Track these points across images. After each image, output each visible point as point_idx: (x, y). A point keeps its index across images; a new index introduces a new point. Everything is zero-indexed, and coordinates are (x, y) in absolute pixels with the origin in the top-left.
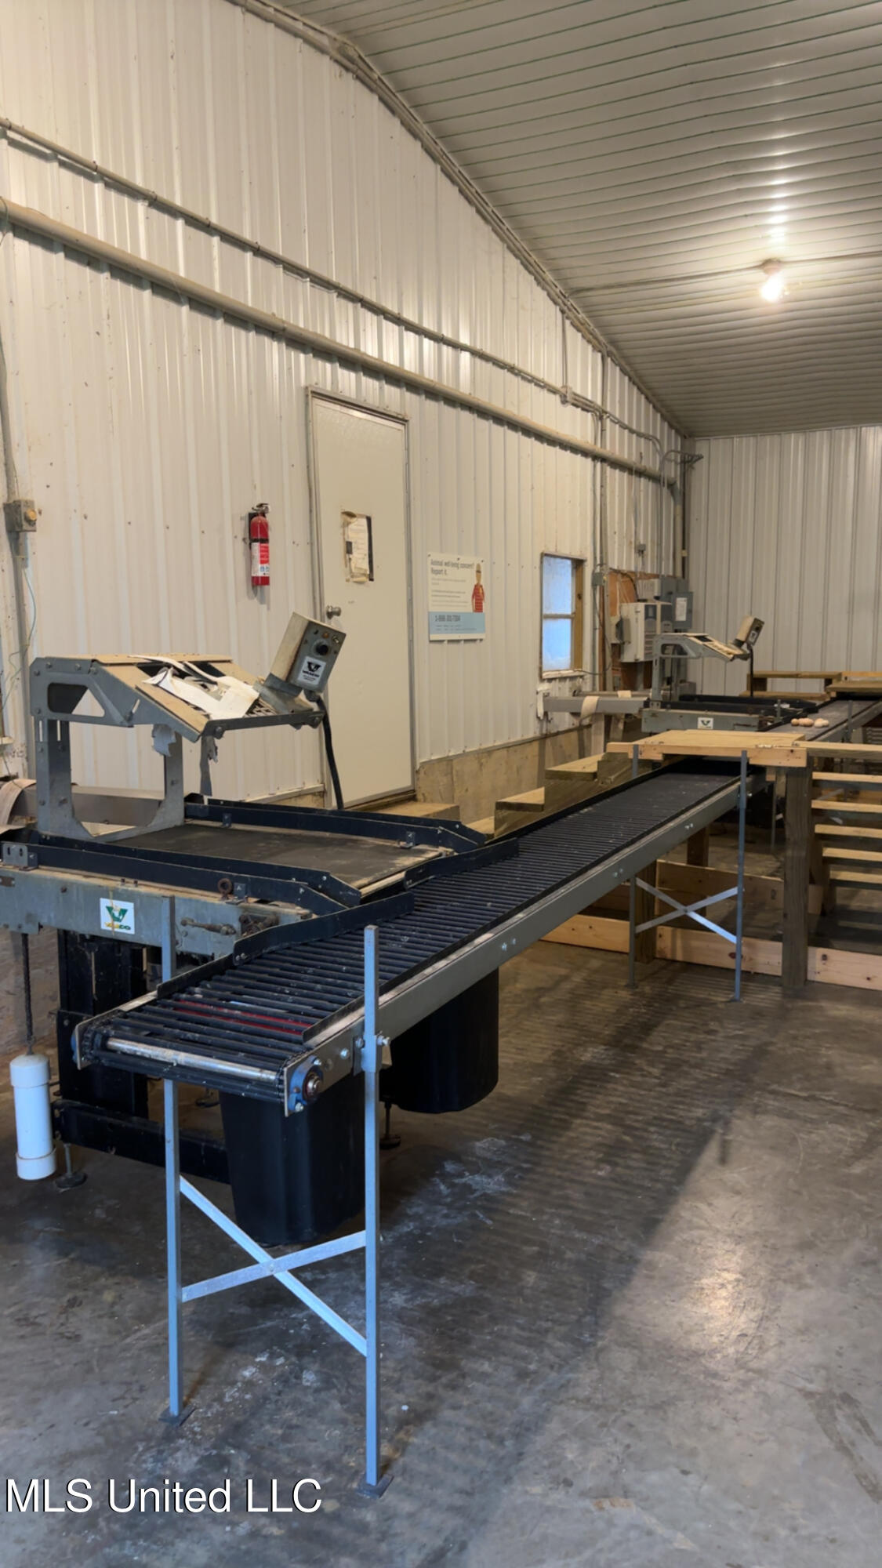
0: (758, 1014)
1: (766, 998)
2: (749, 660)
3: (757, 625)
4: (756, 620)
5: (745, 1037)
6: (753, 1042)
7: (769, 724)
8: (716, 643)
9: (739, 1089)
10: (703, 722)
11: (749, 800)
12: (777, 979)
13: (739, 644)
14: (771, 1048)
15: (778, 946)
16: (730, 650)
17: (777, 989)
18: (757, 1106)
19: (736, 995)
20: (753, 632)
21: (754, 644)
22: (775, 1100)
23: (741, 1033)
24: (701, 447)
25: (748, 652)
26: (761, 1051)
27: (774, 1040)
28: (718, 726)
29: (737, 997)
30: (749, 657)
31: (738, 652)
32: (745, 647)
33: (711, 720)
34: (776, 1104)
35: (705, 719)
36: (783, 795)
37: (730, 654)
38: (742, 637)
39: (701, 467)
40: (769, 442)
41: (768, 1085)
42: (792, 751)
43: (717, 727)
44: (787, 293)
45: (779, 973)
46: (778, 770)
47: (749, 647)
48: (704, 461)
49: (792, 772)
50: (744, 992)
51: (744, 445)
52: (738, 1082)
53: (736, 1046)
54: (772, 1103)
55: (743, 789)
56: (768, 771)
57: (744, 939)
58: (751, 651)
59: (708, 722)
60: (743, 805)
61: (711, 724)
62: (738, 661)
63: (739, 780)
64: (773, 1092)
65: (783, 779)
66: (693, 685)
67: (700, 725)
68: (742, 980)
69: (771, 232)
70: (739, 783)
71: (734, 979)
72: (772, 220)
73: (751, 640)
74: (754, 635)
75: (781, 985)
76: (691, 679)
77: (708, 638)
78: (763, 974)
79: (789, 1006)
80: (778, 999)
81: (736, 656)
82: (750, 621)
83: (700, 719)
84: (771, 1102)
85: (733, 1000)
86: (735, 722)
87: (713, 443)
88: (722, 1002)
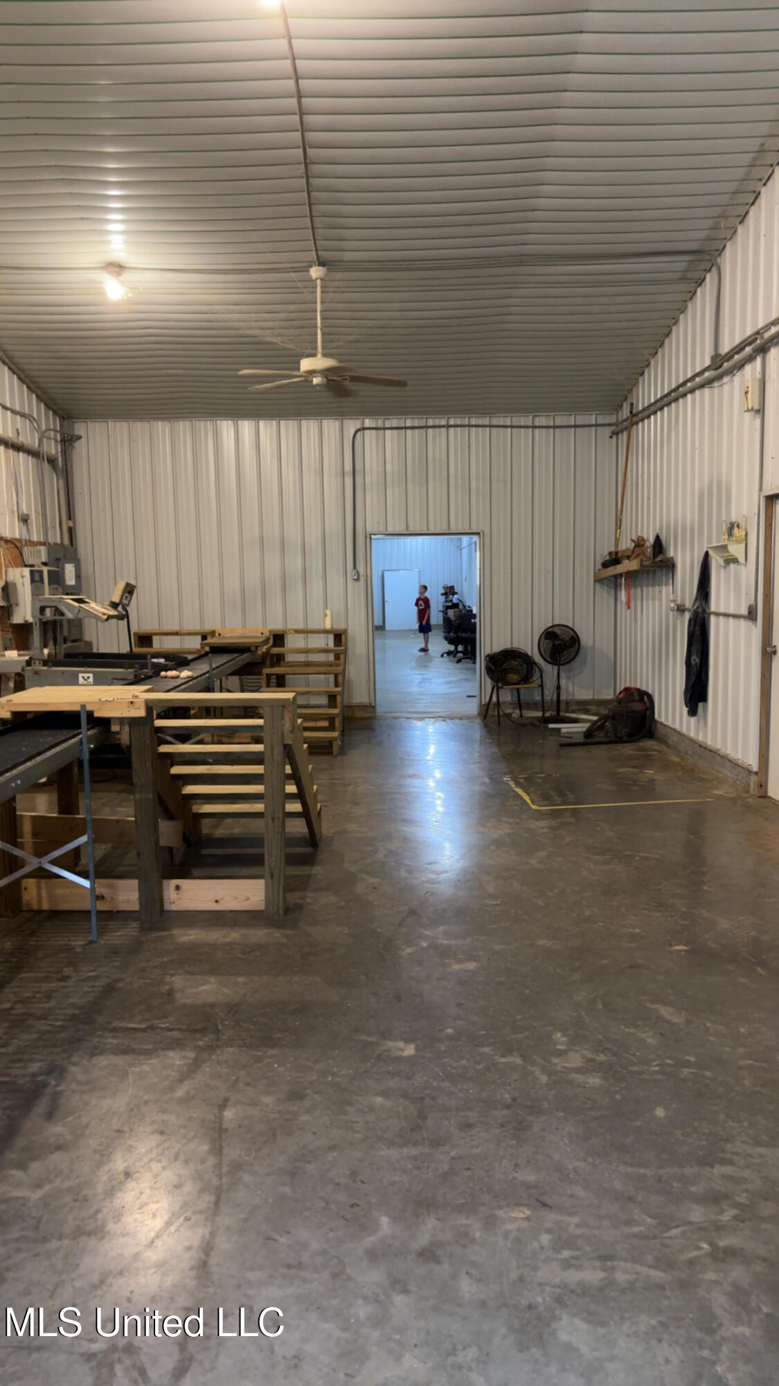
0: (114, 951)
1: (121, 935)
2: (126, 620)
3: (130, 589)
4: (128, 585)
5: (96, 978)
6: (103, 982)
7: (143, 676)
8: (93, 605)
9: (81, 1033)
10: (83, 677)
11: (92, 752)
12: (136, 915)
13: (114, 605)
14: (120, 985)
15: (134, 883)
16: (105, 611)
17: (135, 924)
18: (95, 1047)
19: (93, 937)
20: (126, 594)
21: (128, 605)
22: (113, 1037)
23: (93, 974)
24: (80, 428)
25: (124, 613)
26: (109, 990)
27: (125, 976)
28: (98, 682)
29: (95, 939)
30: (124, 616)
31: (112, 612)
32: (120, 608)
33: (91, 675)
34: (115, 1041)
35: (86, 675)
36: (128, 743)
37: (104, 614)
38: (116, 599)
39: (80, 446)
40: (140, 427)
41: (110, 1023)
42: (132, 702)
43: (96, 683)
44: (130, 295)
45: (137, 909)
46: (121, 720)
47: (124, 609)
48: (83, 441)
49: (133, 722)
50: (102, 932)
51: (119, 429)
52: (81, 1026)
53: (86, 989)
54: (112, 1041)
55: (85, 741)
56: (112, 722)
57: (97, 880)
58: (127, 612)
59: (89, 678)
60: (86, 756)
61: (91, 680)
62: (114, 621)
63: (80, 733)
64: (115, 1030)
65: (127, 729)
66: (90, 644)
67: (81, 681)
68: (98, 920)
69: (112, 238)
70: (81, 736)
71: (90, 921)
72: (111, 227)
73: (124, 601)
74: (127, 597)
75: (139, 920)
76: (87, 638)
77: (87, 600)
78: (124, 911)
79: (144, 939)
80: (135, 934)
81: (110, 617)
82: (121, 586)
83: (80, 675)
84: (110, 1041)
85: (91, 942)
86: (113, 677)
87: (91, 425)
88: (80, 946)
